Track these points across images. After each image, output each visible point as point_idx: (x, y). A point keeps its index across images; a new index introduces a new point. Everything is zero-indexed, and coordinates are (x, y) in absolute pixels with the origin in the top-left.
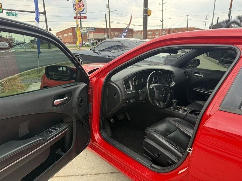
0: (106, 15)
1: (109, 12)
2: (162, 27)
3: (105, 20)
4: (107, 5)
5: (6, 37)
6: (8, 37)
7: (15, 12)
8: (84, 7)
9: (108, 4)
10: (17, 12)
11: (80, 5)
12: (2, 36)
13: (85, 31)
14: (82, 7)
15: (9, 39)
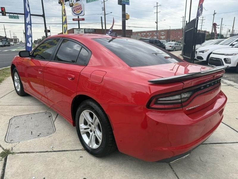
0: (101, 17)
1: (105, 15)
2: (157, 28)
3: (101, 22)
4: (102, 8)
5: (10, 38)
6: (12, 38)
7: (16, 15)
8: (82, 10)
9: (104, 7)
10: (18, 15)
11: (78, 8)
12: (7, 37)
13: (83, 32)
14: (80, 10)
15: (13, 40)
